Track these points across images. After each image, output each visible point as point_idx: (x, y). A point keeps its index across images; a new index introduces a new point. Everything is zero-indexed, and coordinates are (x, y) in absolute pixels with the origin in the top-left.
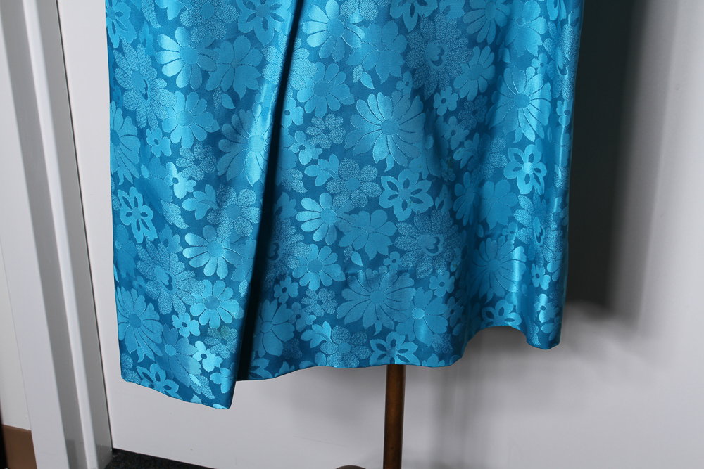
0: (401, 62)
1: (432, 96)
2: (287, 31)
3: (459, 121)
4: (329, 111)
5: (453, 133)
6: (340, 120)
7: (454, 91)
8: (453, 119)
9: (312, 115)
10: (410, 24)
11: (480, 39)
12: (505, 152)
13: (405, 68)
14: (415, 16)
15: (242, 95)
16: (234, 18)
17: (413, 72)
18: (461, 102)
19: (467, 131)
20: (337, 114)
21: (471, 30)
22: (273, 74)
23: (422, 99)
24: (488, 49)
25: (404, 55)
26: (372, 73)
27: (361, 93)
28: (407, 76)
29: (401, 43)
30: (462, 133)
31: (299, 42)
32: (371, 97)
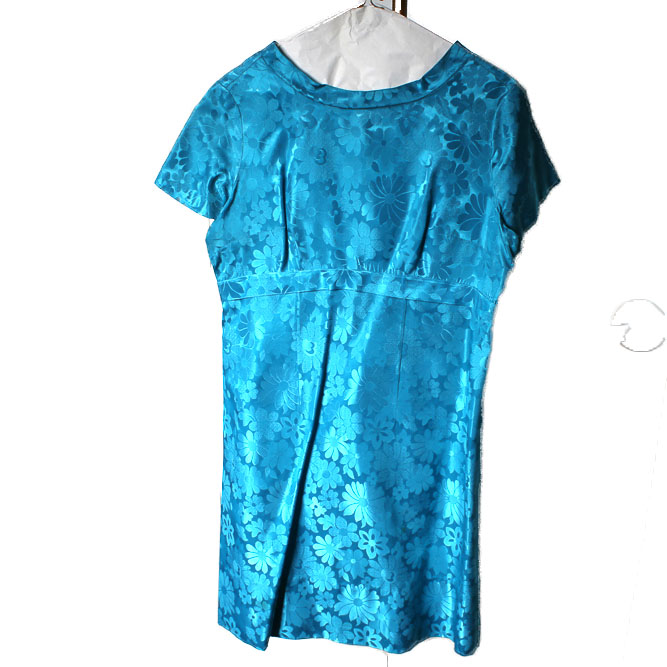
0: (370, 466)
1: (392, 489)
2: (308, 440)
3: (410, 506)
4: (330, 488)
5: (407, 512)
6: (337, 494)
7: (406, 487)
8: (406, 504)
9: (321, 488)
10: (377, 445)
11: (422, 459)
12: (444, 529)
13: (372, 470)
14: (380, 441)
15: (282, 471)
16: (280, 429)
17: (378, 473)
18: (411, 495)
19: (416, 513)
20: (335, 490)
21: (416, 454)
22: (299, 462)
23: (384, 488)
24: (428, 466)
25: (372, 462)
26: (353, 469)
27: (347, 480)
28: (373, 474)
29: (370, 455)
30: (412, 513)
31: (315, 447)
32: (353, 483)
